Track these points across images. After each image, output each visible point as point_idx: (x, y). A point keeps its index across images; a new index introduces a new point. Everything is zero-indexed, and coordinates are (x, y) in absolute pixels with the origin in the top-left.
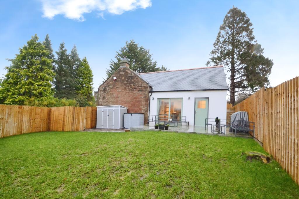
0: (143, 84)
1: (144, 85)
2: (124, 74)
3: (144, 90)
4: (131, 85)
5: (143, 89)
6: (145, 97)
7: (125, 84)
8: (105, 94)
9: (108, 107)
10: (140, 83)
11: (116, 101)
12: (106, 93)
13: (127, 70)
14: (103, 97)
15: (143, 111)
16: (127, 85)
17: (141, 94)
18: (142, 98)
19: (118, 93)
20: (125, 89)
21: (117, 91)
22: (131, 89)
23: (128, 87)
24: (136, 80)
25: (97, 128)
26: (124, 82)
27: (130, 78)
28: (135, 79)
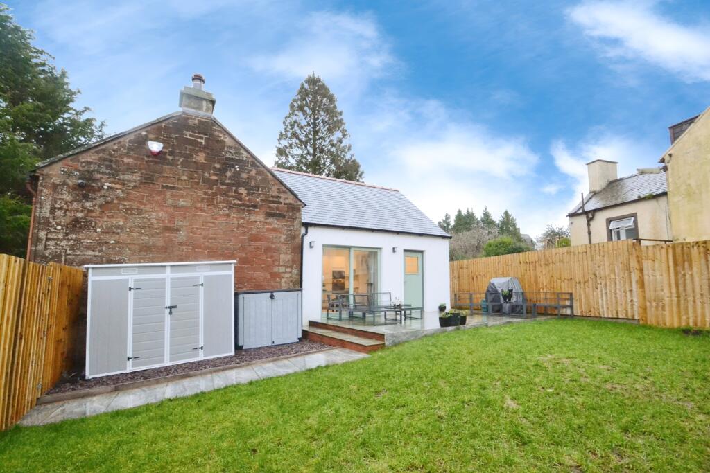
0: (283, 196)
1: (287, 199)
2: (203, 141)
3: (287, 217)
4: (236, 191)
5: (285, 213)
6: (293, 237)
7: (210, 184)
8: (88, 205)
9: (168, 269)
10: (274, 191)
11: (160, 243)
12: (100, 201)
13: (216, 133)
14: (77, 220)
15: (283, 284)
16: (218, 188)
17: (276, 226)
18: (282, 240)
19: (171, 210)
20: (210, 202)
21: (170, 202)
22: (239, 205)
23: (224, 194)
24: (259, 178)
25: (88, 375)
26: (206, 174)
27: (233, 166)
28: (253, 173)
